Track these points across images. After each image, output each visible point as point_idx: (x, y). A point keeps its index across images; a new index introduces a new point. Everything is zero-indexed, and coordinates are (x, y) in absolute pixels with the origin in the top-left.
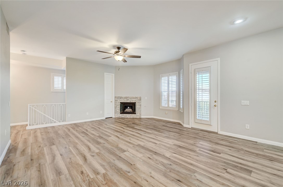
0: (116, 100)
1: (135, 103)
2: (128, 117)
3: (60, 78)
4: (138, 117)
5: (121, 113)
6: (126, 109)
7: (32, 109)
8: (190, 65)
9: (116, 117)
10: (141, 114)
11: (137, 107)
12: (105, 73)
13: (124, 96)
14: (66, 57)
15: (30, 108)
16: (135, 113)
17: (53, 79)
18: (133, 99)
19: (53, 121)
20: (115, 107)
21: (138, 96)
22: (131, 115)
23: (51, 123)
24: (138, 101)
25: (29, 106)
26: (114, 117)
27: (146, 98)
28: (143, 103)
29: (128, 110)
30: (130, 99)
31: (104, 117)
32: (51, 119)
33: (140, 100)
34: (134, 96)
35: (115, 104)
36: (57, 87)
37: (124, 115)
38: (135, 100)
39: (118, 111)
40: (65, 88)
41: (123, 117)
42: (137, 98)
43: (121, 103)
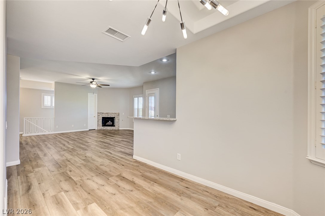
0: (98, 115)
1: (115, 118)
2: (109, 129)
3: (49, 97)
4: (117, 129)
5: (102, 126)
6: (108, 123)
7: (27, 121)
8: (146, 91)
9: (98, 129)
10: (119, 127)
11: (116, 121)
12: (88, 93)
13: (105, 112)
14: (54, 82)
15: (26, 120)
16: (114, 126)
17: (44, 98)
18: (113, 115)
19: (44, 131)
20: (98, 121)
21: (117, 112)
22: (111, 127)
23: (42, 132)
24: (117, 116)
25: (24, 119)
26: (96, 129)
27: (123, 114)
28: (121, 118)
29: (110, 123)
30: (110, 115)
31: (87, 129)
32: (42, 130)
33: (119, 115)
34: (114, 112)
35: (98, 119)
36: (47, 104)
37: (106, 127)
38: (114, 116)
39: (100, 124)
40: (54, 105)
41: (105, 129)
42: (116, 113)
43: (102, 117)
